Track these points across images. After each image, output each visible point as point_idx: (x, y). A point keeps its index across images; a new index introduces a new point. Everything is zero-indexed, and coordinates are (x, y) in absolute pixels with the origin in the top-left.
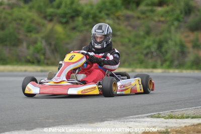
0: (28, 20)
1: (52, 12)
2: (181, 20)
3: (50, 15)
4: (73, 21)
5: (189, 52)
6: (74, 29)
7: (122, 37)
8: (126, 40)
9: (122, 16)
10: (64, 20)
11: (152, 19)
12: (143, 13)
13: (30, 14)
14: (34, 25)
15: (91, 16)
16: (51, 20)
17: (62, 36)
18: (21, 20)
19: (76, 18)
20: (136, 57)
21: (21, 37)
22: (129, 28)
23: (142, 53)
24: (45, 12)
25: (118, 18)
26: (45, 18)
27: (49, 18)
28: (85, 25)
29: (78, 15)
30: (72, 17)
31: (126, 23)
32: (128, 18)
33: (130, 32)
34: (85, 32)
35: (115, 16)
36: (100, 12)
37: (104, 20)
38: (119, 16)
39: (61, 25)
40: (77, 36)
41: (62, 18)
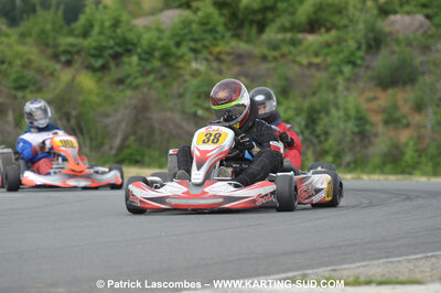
1: (72, 45)
2: (359, 62)
3: (66, 52)
4: (117, 65)
5: (376, 135)
6: (120, 81)
9: (228, 54)
10: (99, 63)
11: (294, 61)
12: (275, 47)
13: (21, 49)
14: (30, 74)
15: (157, 54)
16: (69, 63)
17: (94, 98)
18: (2, 62)
19: (126, 59)
22: (244, 80)
24: (56, 46)
25: (218, 59)
26: (56, 57)
27: (63, 58)
28: (145, 73)
29: (129, 51)
30: (116, 57)
31: (236, 69)
32: (240, 58)
34: (145, 90)
35: (211, 53)
36: (178, 45)
37: (189, 62)
38: (220, 53)
39: (90, 74)
40: (127, 97)
41: (94, 56)
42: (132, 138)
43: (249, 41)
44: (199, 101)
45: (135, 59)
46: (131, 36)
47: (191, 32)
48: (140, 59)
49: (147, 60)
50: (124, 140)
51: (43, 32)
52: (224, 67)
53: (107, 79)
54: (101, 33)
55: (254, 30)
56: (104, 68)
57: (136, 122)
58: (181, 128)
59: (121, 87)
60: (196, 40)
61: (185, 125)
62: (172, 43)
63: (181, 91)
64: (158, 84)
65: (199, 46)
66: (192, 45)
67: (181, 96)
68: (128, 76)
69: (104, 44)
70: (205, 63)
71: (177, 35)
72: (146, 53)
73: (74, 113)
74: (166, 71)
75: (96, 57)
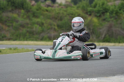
1: (91, 10)
3: (90, 12)
4: (104, 15)
6: (104, 20)
10: (98, 15)
13: (77, 11)
15: (114, 12)
16: (90, 15)
17: (97, 24)
18: (72, 14)
19: (106, 14)
24: (87, 10)
26: (87, 13)
27: (89, 13)
28: (111, 18)
29: (107, 12)
30: (103, 13)
34: (111, 22)
36: (120, 10)
37: (123, 14)
40: (106, 24)
42: (107, 35)
45: (108, 14)
46: (107, 8)
48: (110, 13)
49: (112, 14)
50: (105, 35)
53: (101, 19)
54: (99, 7)
56: (100, 16)
57: (108, 31)
62: (118, 9)
63: (121, 22)
64: (115, 21)
67: (121, 24)
68: (106, 18)
69: (100, 9)
71: (120, 7)
73: (91, 28)
74: (116, 17)
75: (98, 13)
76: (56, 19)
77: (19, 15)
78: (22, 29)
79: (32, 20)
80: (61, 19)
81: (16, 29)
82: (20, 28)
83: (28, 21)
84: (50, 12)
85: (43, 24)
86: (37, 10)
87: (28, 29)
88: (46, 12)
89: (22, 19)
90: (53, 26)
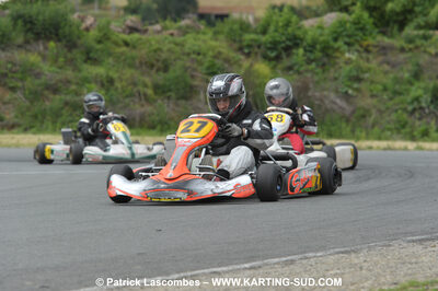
0: (211, 53)
1: (252, 40)
3: (249, 46)
4: (288, 56)
6: (290, 68)
7: (372, 82)
8: (380, 87)
9: (375, 46)
10: (273, 54)
11: (425, 52)
12: (410, 41)
13: (214, 43)
14: (219, 62)
16: (249, 55)
18: (199, 53)
19: (294, 51)
20: (394, 116)
21: (196, 83)
22: (386, 67)
23: (405, 110)
24: (241, 41)
25: (367, 51)
26: (241, 49)
27: (246, 51)
28: (309, 61)
29: (297, 45)
30: (288, 49)
31: (381, 58)
32: (384, 50)
33: (386, 73)
34: (309, 75)
35: (361, 46)
36: (336, 40)
37: (343, 53)
38: (368, 46)
39: (267, 62)
41: (269, 49)
43: (392, 36)
44: (349, 83)
45: (301, 51)
46: (299, 33)
47: (345, 30)
48: (305, 50)
49: (311, 51)
51: (231, 29)
52: (371, 57)
53: (280, 66)
54: (276, 31)
55: (396, 27)
58: (335, 103)
59: (291, 72)
60: (350, 36)
61: (338, 101)
62: (330, 38)
63: (336, 75)
64: (319, 70)
65: (352, 40)
66: (347, 40)
67: (336, 79)
68: (296, 64)
69: (278, 39)
70: (356, 53)
71: (335, 32)
72: (310, 46)
73: (251, 93)
74: (325, 60)
75: (271, 49)
76: (152, 66)
77: (44, 58)
78: (51, 96)
79: (80, 71)
80: (166, 69)
81: (35, 96)
82: (46, 92)
83: (69, 73)
84: (134, 47)
85: (111, 81)
86: (99, 42)
87: (68, 98)
88: (124, 49)
89: (53, 68)
90: (141, 88)
